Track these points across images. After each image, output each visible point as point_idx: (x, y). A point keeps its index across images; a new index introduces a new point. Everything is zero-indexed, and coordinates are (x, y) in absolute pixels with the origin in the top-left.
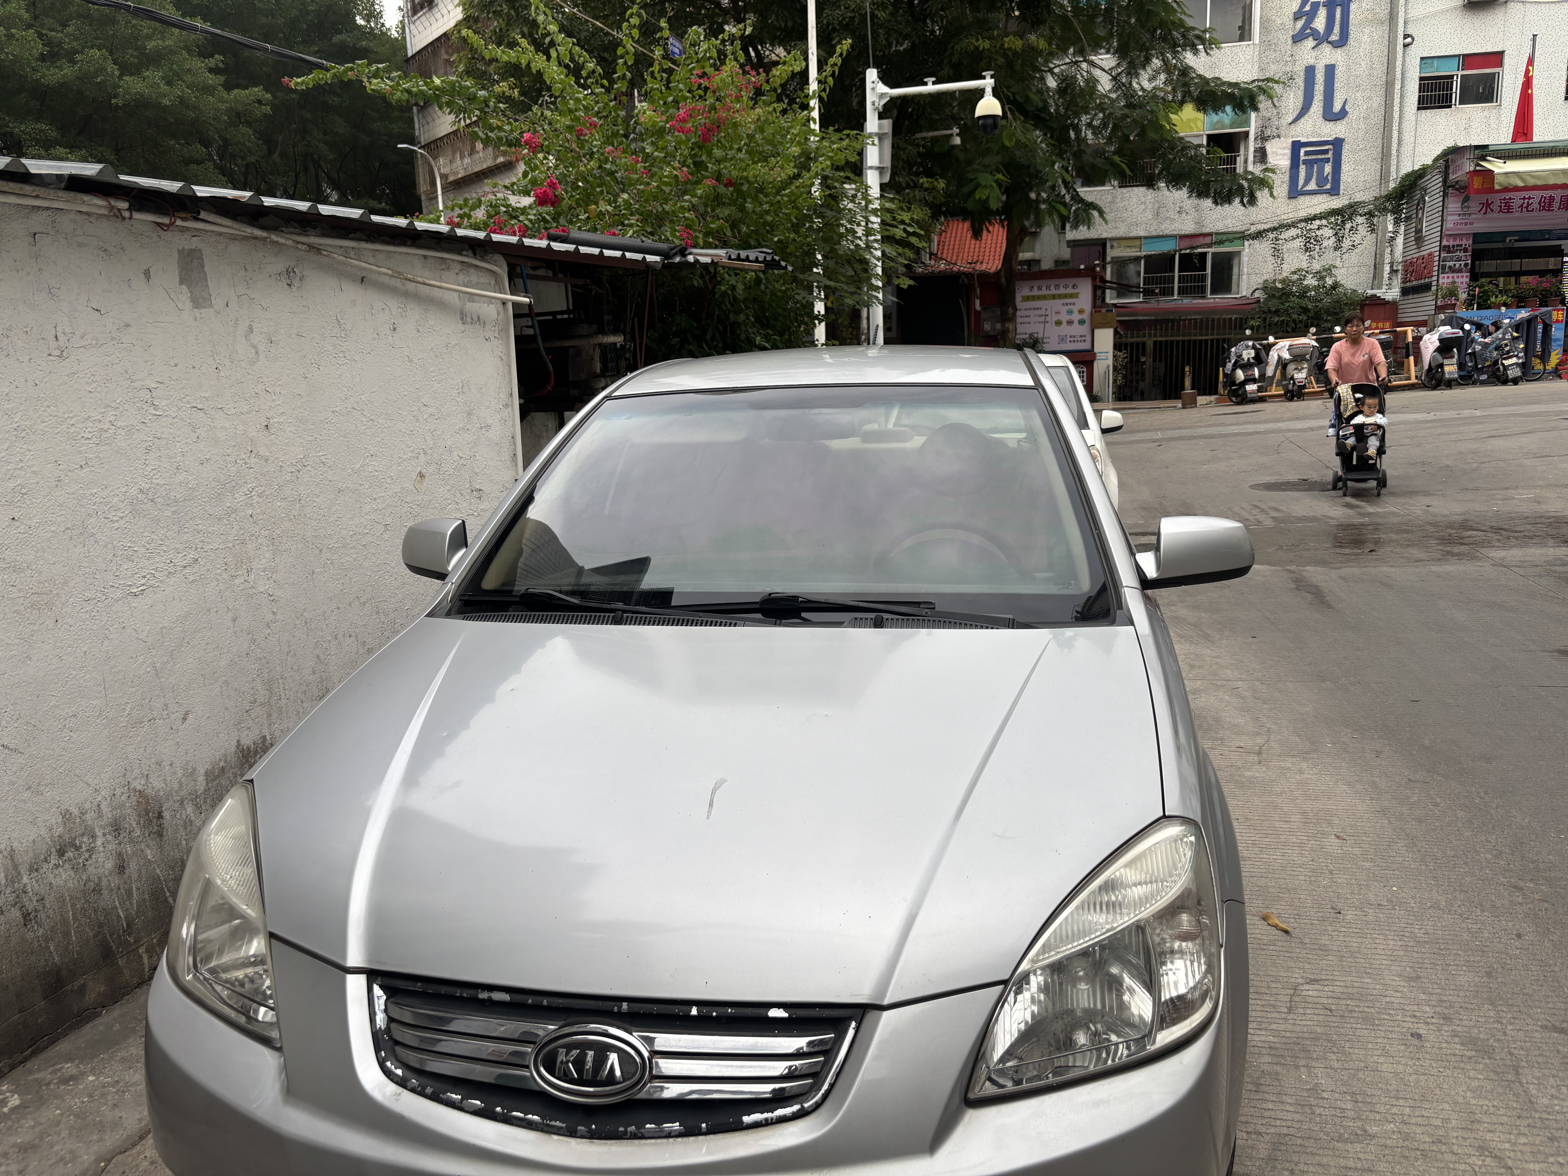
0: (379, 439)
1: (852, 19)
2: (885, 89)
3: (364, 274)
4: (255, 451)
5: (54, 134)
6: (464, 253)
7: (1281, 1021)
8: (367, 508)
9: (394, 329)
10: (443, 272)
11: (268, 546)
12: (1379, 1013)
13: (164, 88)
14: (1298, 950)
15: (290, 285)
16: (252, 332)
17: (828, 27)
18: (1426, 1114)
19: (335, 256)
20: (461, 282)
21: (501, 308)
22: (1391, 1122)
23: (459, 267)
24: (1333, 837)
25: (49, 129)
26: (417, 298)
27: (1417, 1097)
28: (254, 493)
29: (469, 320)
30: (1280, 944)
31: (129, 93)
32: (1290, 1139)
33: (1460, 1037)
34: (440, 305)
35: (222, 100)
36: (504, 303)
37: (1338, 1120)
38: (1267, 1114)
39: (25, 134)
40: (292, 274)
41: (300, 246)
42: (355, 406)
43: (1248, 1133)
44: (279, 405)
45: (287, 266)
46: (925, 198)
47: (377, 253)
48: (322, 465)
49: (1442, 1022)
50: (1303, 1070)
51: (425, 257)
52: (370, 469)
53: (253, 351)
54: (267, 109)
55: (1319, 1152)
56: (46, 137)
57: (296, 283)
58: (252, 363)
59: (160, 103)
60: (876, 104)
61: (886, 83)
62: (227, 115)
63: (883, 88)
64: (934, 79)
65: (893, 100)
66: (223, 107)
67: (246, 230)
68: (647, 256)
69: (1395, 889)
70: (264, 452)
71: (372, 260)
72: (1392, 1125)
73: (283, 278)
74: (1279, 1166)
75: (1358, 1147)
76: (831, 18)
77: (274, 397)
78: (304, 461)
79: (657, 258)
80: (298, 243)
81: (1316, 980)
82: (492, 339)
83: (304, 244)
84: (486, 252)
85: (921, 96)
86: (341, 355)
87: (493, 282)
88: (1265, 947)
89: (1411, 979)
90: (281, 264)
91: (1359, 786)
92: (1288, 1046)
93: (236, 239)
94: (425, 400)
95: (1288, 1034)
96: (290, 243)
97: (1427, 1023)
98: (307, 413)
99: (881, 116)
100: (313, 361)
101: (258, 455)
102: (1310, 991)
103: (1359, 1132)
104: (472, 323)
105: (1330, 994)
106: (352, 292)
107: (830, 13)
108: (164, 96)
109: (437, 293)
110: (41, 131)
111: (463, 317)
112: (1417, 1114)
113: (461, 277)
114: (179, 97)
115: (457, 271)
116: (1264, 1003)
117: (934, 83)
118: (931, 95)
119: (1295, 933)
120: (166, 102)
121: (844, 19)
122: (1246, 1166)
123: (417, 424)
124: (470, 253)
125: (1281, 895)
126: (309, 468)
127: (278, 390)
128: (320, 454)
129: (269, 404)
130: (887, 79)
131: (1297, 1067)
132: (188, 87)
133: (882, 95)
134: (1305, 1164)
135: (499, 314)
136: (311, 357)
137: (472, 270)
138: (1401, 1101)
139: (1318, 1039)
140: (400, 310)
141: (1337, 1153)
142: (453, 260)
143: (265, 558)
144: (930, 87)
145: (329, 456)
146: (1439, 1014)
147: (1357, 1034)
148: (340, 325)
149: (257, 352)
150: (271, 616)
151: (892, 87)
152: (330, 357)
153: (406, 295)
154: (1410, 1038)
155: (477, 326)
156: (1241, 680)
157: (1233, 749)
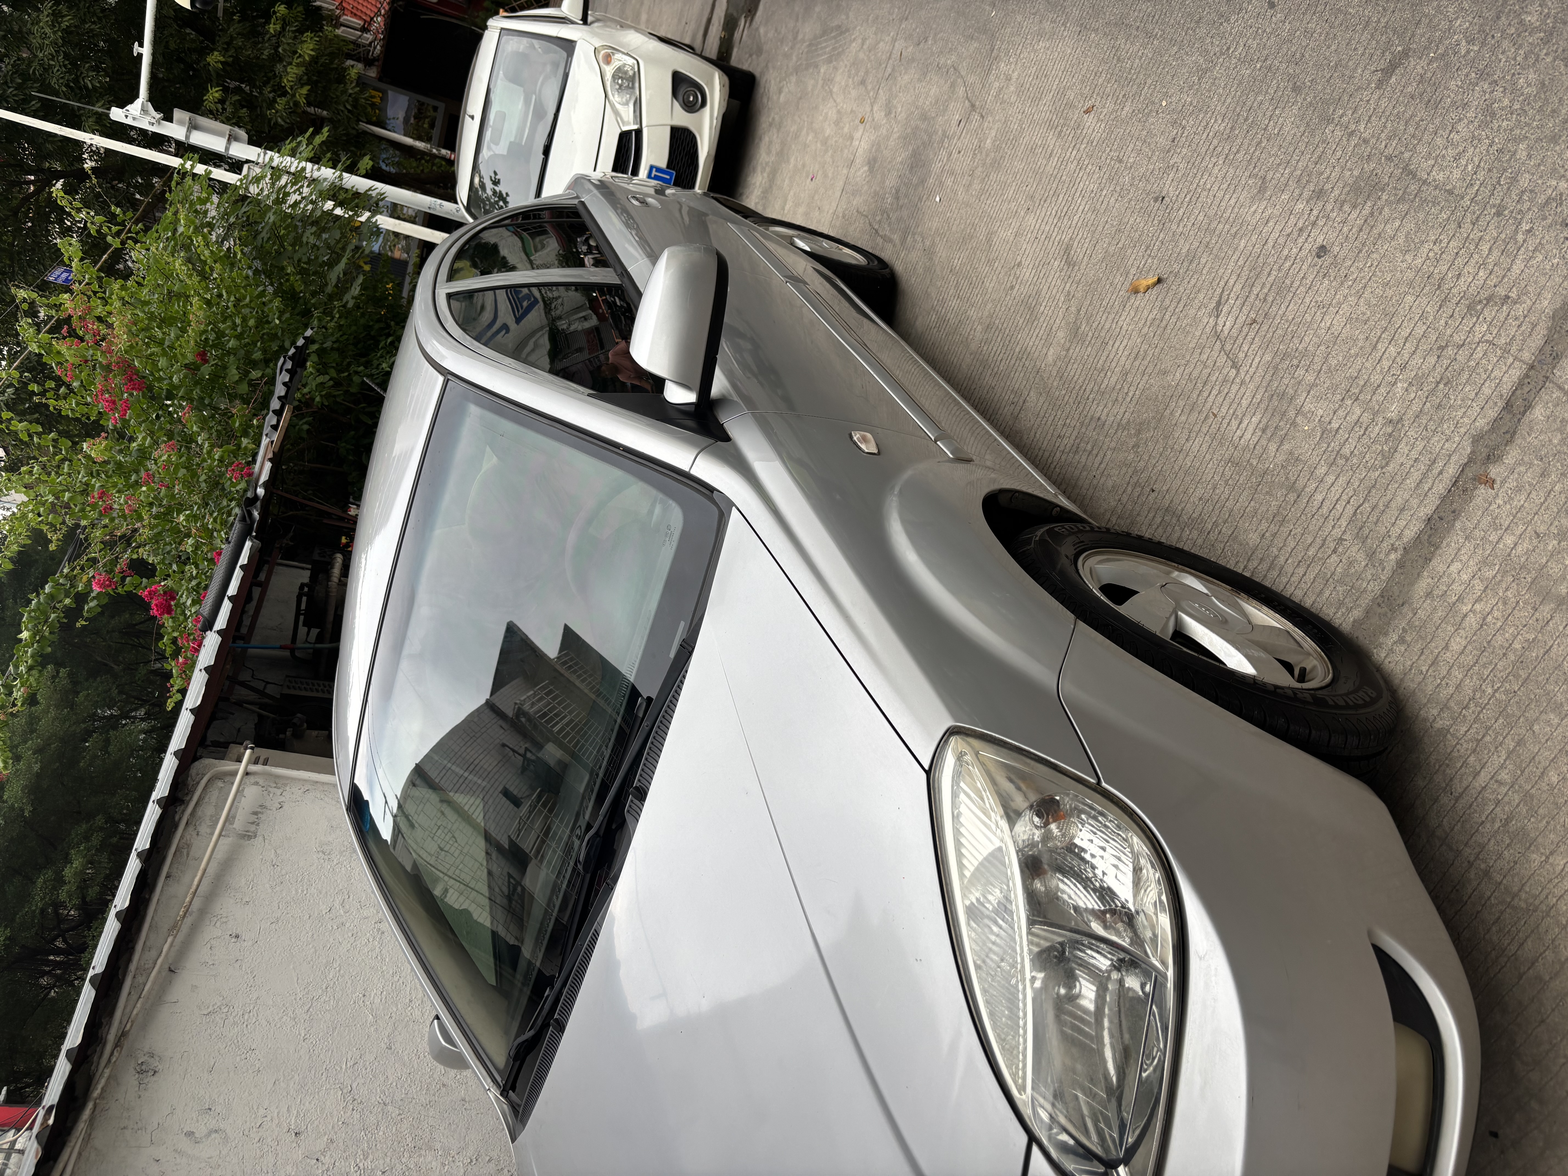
0: (350, 982)
1: (67, 56)
2: (138, 103)
3: (167, 967)
4: (318, 1155)
5: (50, 873)
6: (177, 818)
7: (1242, 390)
8: (417, 1013)
9: (237, 937)
10: (191, 853)
11: (420, 1156)
12: (1279, 270)
13: (22, 765)
14: (1181, 289)
15: (155, 1072)
16: (193, 1133)
17: (71, 88)
18: (1405, 333)
19: (135, 1012)
20: (208, 831)
21: (252, 779)
22: (1395, 383)
23: (191, 829)
24: (1086, 116)
25: (44, 875)
26: (211, 897)
27: (1384, 323)
28: (361, 1165)
29: (253, 828)
30: (1167, 302)
31: (22, 798)
32: (1361, 513)
33: (1345, 201)
34: (227, 865)
35: (46, 711)
36: (247, 774)
37: (1365, 440)
38: (1325, 510)
39: (45, 898)
40: (143, 1067)
41: (114, 1059)
42: (306, 1008)
43: (1334, 551)
44: (278, 1113)
45: (134, 1072)
46: (294, 32)
47: (148, 944)
48: (356, 1066)
49: (1321, 204)
50: (1299, 419)
51: (168, 877)
52: (377, 1001)
53: (213, 1135)
54: (63, 672)
55: (1389, 497)
56: (51, 880)
57: (154, 1063)
58: (226, 1139)
59: (37, 773)
60: (153, 121)
61: (131, 102)
62: (62, 710)
63: (135, 108)
64: (136, 44)
65: (151, 99)
66: (53, 713)
67: (80, 1129)
68: (240, 564)
69: (1164, 103)
70: (322, 1143)
71: (154, 953)
72: (1399, 385)
73: (145, 1081)
74: (1382, 556)
75: (1403, 448)
76: (61, 81)
77: (269, 1118)
78: (345, 1091)
79: (248, 544)
80: (109, 1060)
81: (1219, 303)
82: (282, 799)
83: (112, 1054)
84: (185, 784)
85: (154, 65)
86: (246, 1017)
87: (220, 784)
88: (1164, 322)
89: (1262, 190)
90: (130, 1079)
91: (1047, 25)
92: (1270, 411)
93: (90, 1135)
94: (324, 909)
95: (1259, 397)
96: (107, 1072)
97: (1314, 224)
98: (296, 1076)
99: (169, 118)
100: (243, 1056)
101: (324, 1153)
102: (1226, 323)
103: (1389, 430)
104: (258, 825)
105: (1238, 302)
106: (180, 990)
107: (54, 80)
108: (29, 767)
109: (211, 870)
110: (45, 882)
111: (248, 836)
112: (1401, 342)
113: (204, 829)
114: (34, 754)
115: (194, 833)
116: (1217, 388)
117: (141, 45)
118: (154, 54)
119: (1163, 272)
120: (36, 767)
121: (65, 66)
122: (1365, 590)
123: (348, 925)
124: (179, 809)
125: (1120, 245)
126: (354, 1086)
127: (262, 1112)
128: (344, 1067)
129: (274, 1126)
130: (126, 98)
131: (1294, 424)
132: (26, 742)
133: (144, 110)
134: (1393, 524)
135: (256, 783)
136: (238, 1058)
137: (199, 813)
138: (1379, 346)
139: (1276, 368)
140: (218, 924)
141: (1398, 478)
142: (182, 837)
143: (431, 1162)
144: (145, 51)
145: (350, 1054)
146: (1311, 198)
147: (1290, 318)
148: (214, 1012)
149: (216, 1131)
150: (492, 1165)
151: (137, 96)
152: (246, 1032)
153: (203, 912)
154: (1320, 261)
155: (263, 817)
156: (894, 40)
157: (958, 133)
